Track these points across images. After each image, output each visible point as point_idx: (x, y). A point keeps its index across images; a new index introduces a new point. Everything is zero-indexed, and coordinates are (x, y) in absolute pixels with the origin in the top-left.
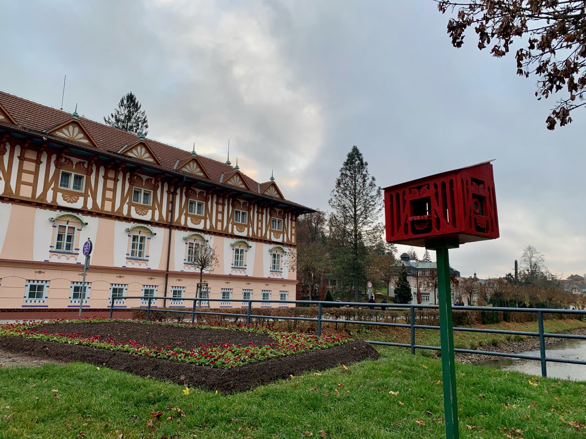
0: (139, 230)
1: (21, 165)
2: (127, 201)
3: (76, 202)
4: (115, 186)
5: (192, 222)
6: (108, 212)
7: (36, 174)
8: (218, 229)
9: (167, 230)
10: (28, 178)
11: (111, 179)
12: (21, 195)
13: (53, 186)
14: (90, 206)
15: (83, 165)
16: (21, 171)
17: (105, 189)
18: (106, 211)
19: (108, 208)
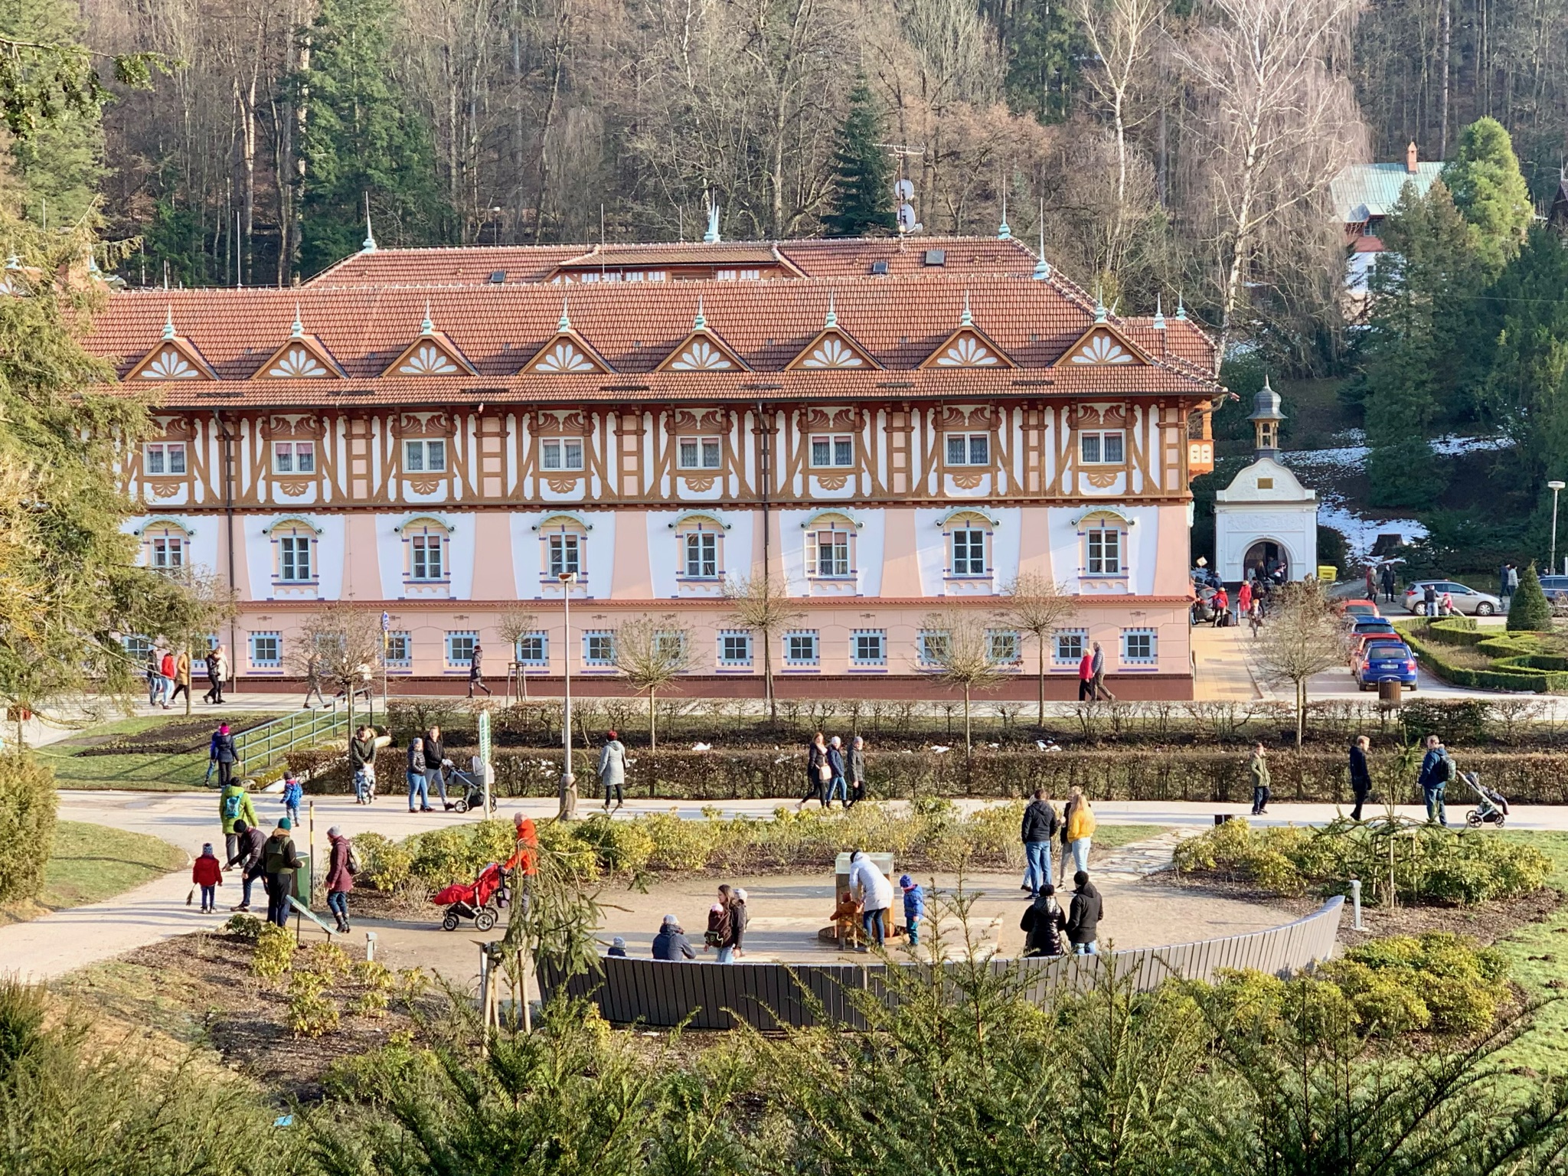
0: (697, 522)
1: (479, 446)
3: (572, 490)
4: (640, 443)
5: (823, 487)
6: (632, 497)
7: (503, 454)
8: (896, 490)
9: (760, 513)
10: (492, 465)
11: (629, 433)
12: (486, 495)
13: (531, 470)
14: (597, 494)
16: (481, 455)
17: (621, 453)
18: (628, 497)
19: (631, 489)
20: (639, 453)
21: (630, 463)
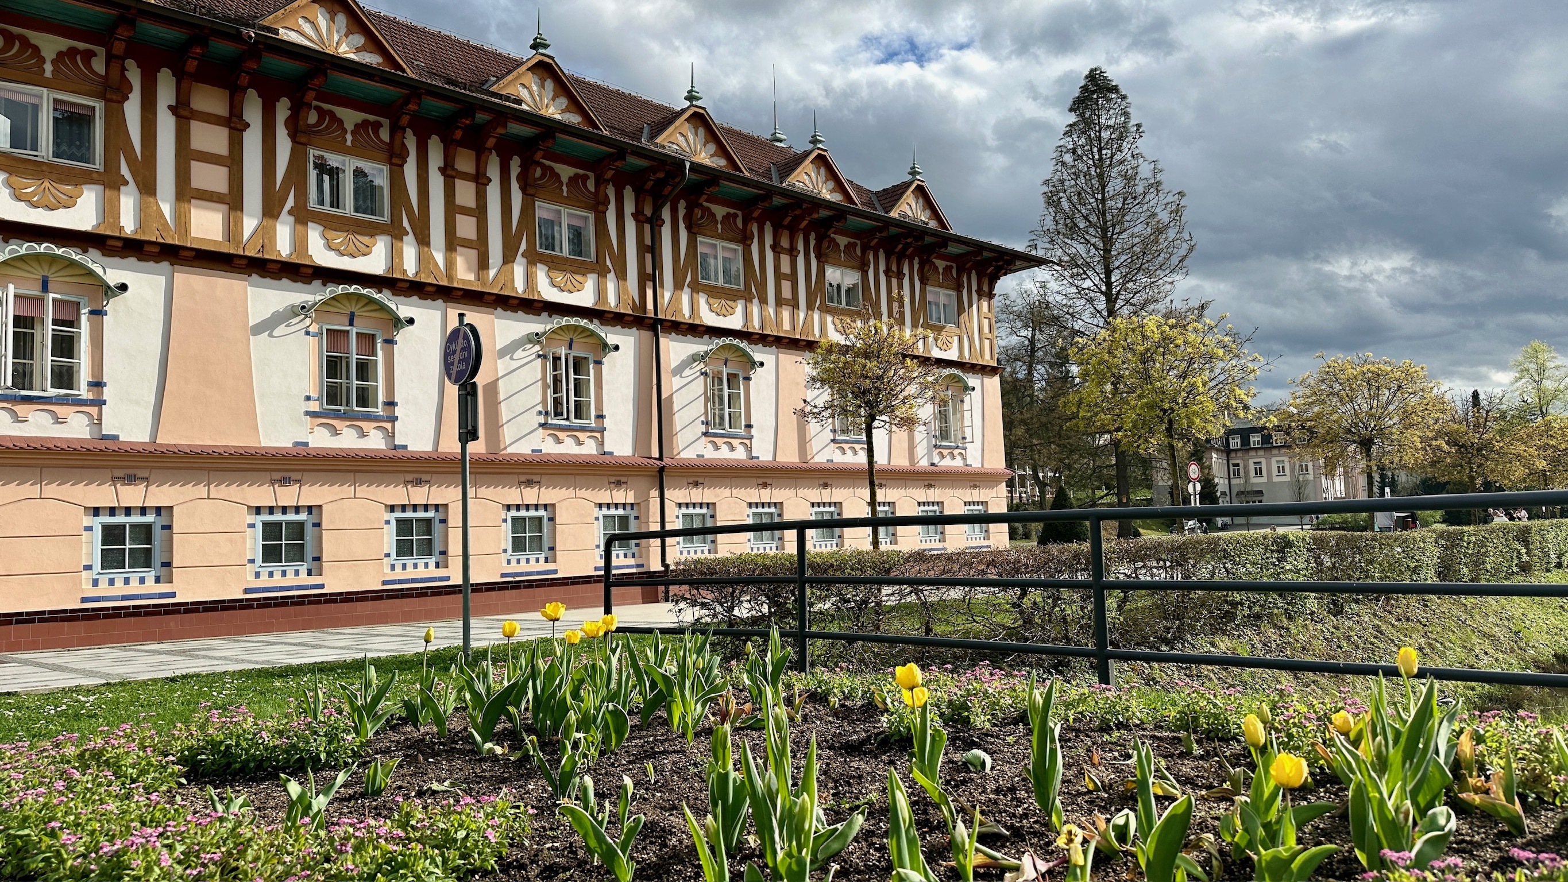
2: (523, 246)
7: (234, 162)
15: (376, 133)
20: (480, 212)
21: (466, 227)
